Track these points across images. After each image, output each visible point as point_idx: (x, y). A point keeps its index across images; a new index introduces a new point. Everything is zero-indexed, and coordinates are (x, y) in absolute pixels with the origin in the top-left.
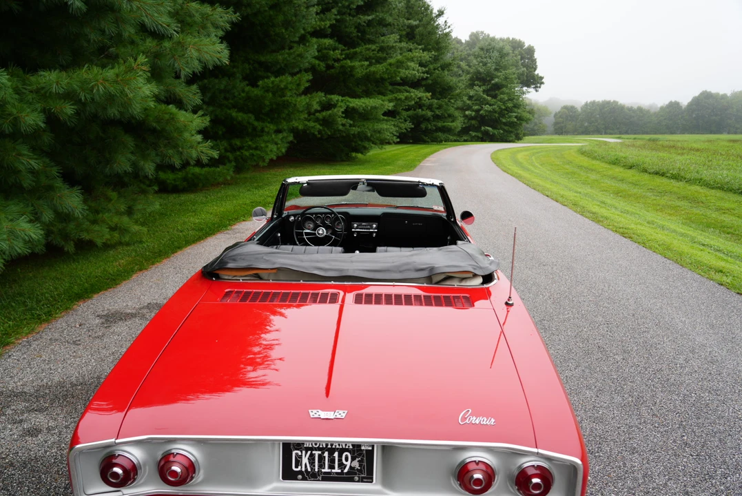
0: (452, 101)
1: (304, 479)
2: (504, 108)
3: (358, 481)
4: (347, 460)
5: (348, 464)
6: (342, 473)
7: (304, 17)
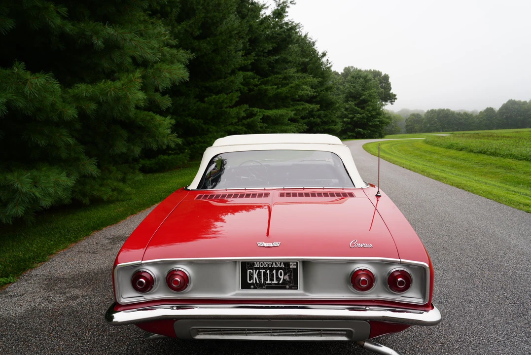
0: (334, 111)
1: (255, 288)
2: (370, 115)
3: (289, 289)
4: (281, 275)
5: (282, 277)
6: (278, 283)
7: (234, 57)
